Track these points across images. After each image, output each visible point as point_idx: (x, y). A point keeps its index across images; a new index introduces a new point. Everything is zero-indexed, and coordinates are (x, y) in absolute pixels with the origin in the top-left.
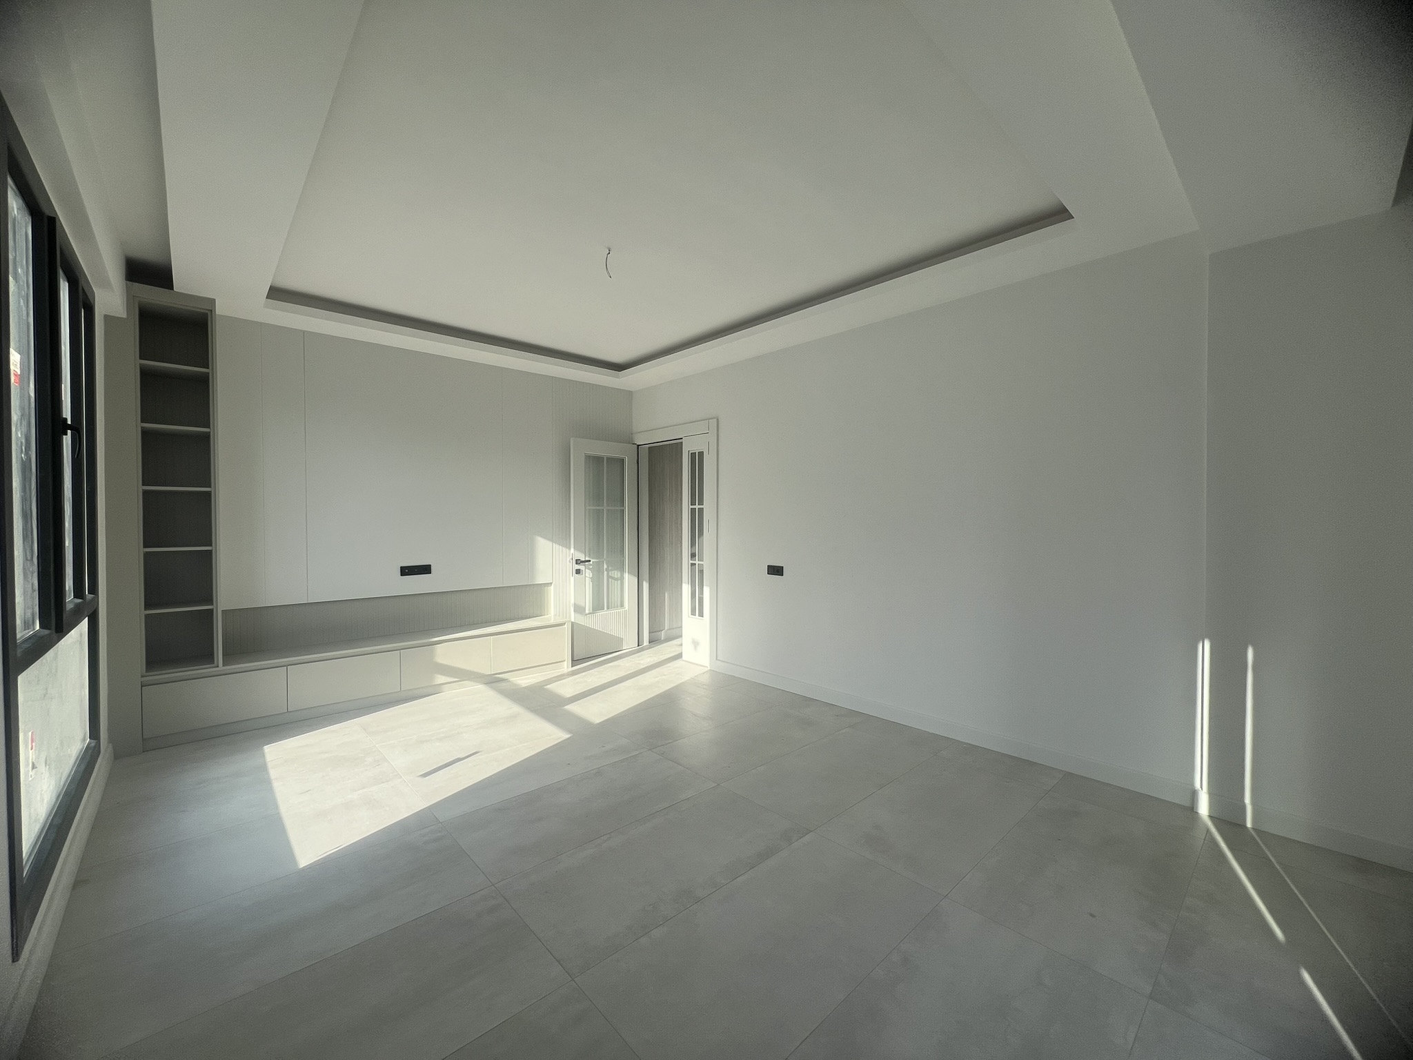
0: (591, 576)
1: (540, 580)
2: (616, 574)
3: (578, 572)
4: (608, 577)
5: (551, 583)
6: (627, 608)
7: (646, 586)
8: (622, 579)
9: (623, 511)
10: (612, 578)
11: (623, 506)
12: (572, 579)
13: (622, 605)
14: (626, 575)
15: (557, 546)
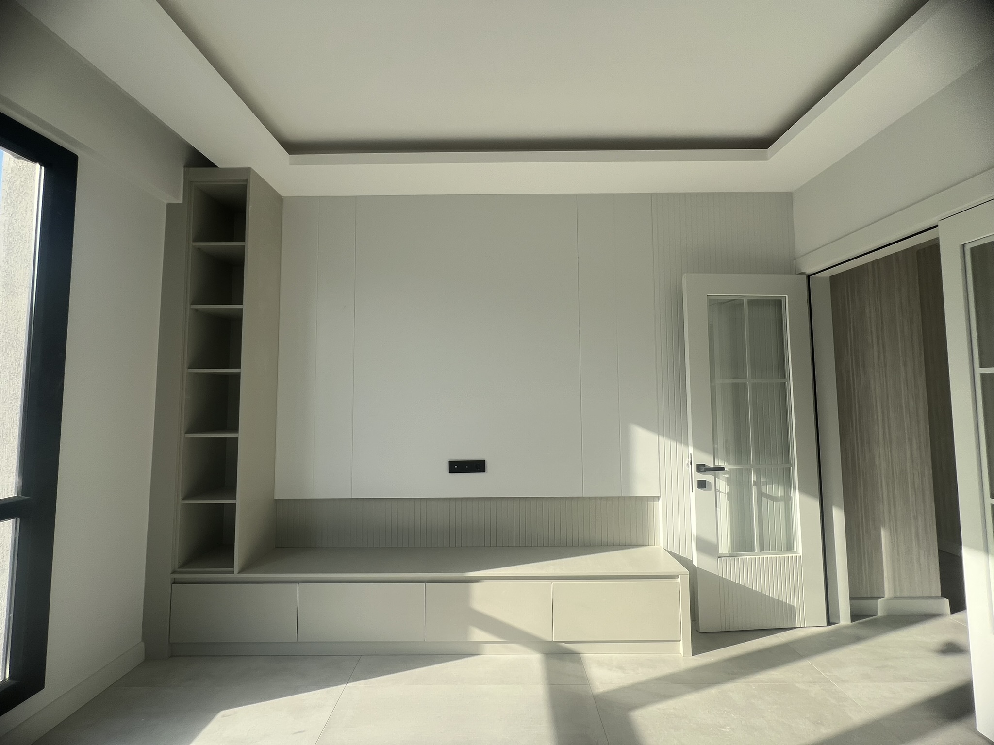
0: (727, 490)
1: (640, 490)
2: (777, 490)
3: (702, 485)
4: (760, 494)
5: (658, 498)
6: (801, 554)
7: (838, 517)
8: (787, 500)
9: (783, 388)
10: (768, 496)
11: (784, 377)
12: (693, 495)
13: (790, 546)
14: (796, 496)
15: (667, 441)
